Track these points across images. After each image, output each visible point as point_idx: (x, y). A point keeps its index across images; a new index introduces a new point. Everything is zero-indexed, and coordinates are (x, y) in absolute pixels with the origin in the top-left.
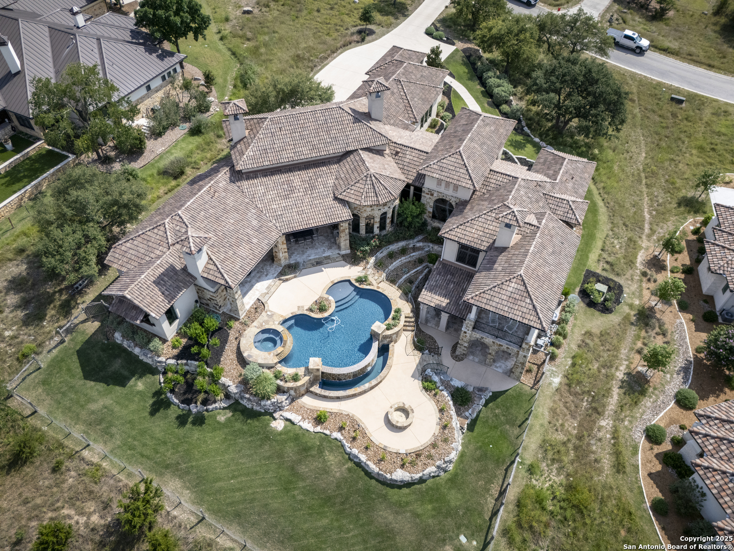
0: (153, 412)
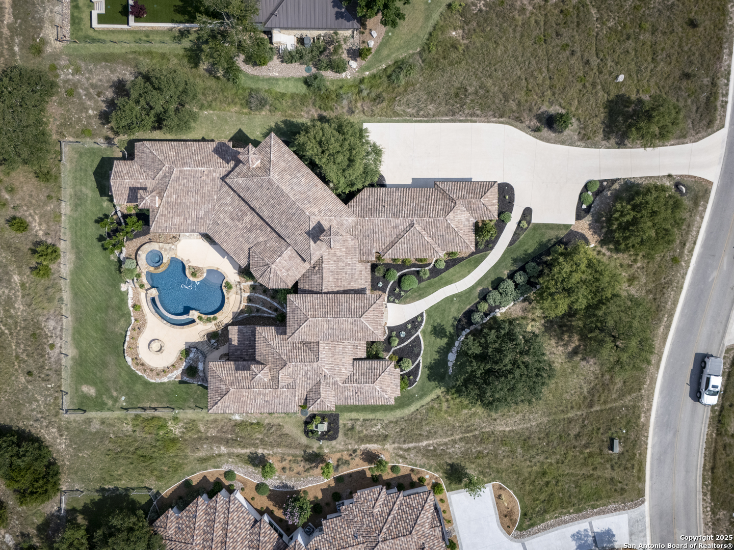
0: (97, 221)
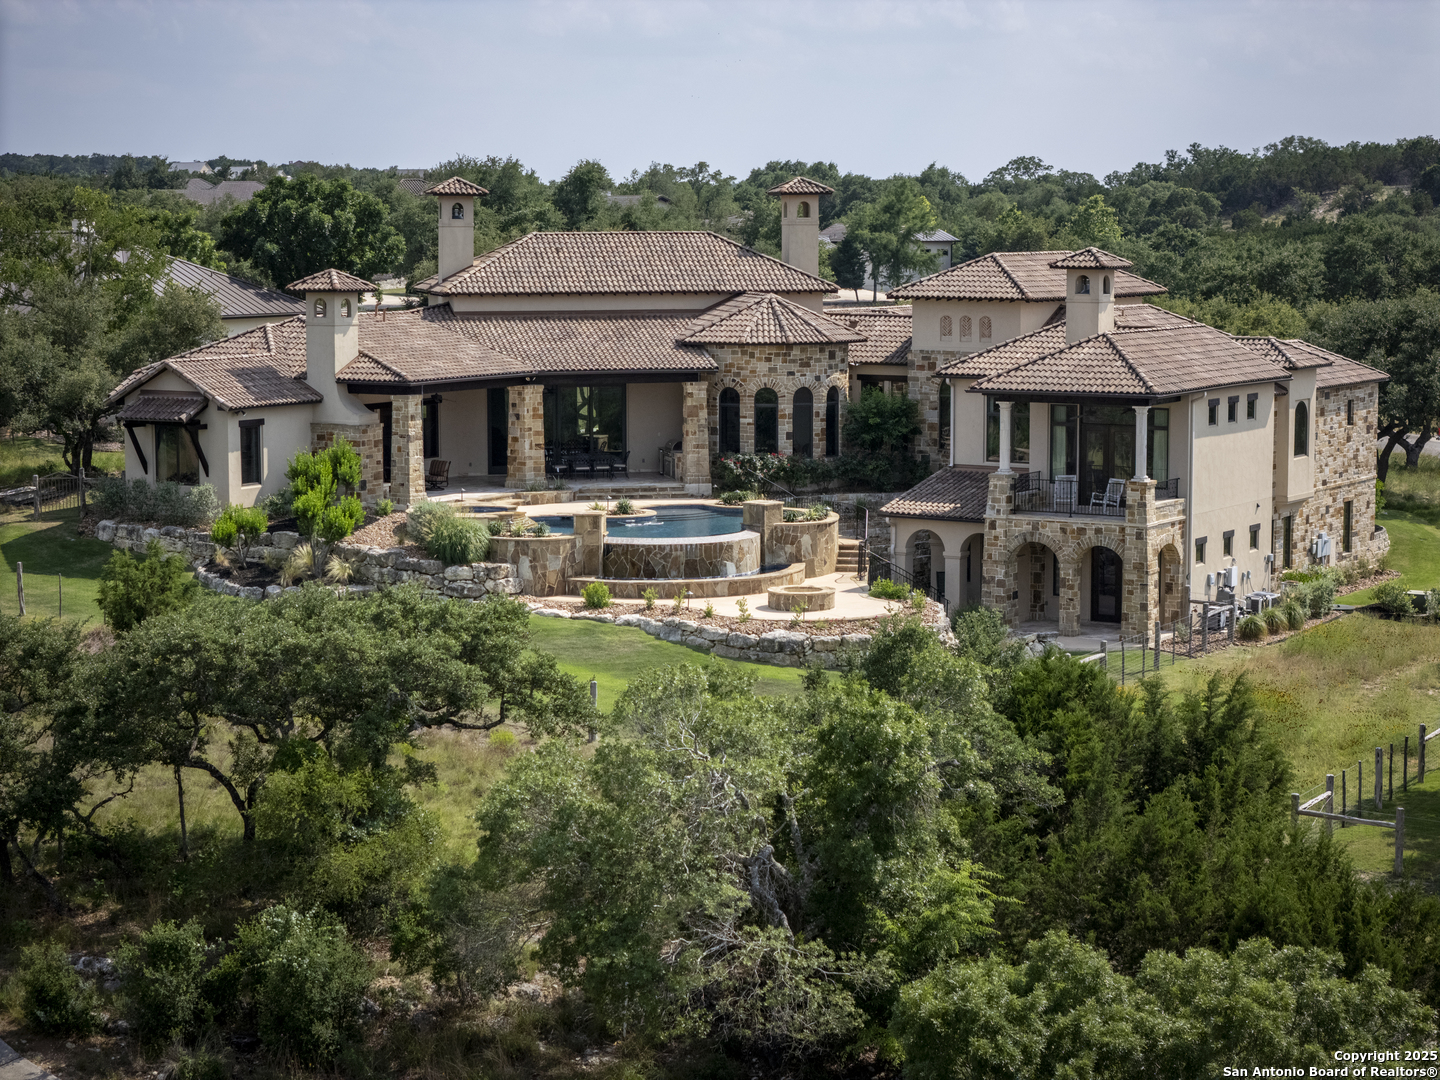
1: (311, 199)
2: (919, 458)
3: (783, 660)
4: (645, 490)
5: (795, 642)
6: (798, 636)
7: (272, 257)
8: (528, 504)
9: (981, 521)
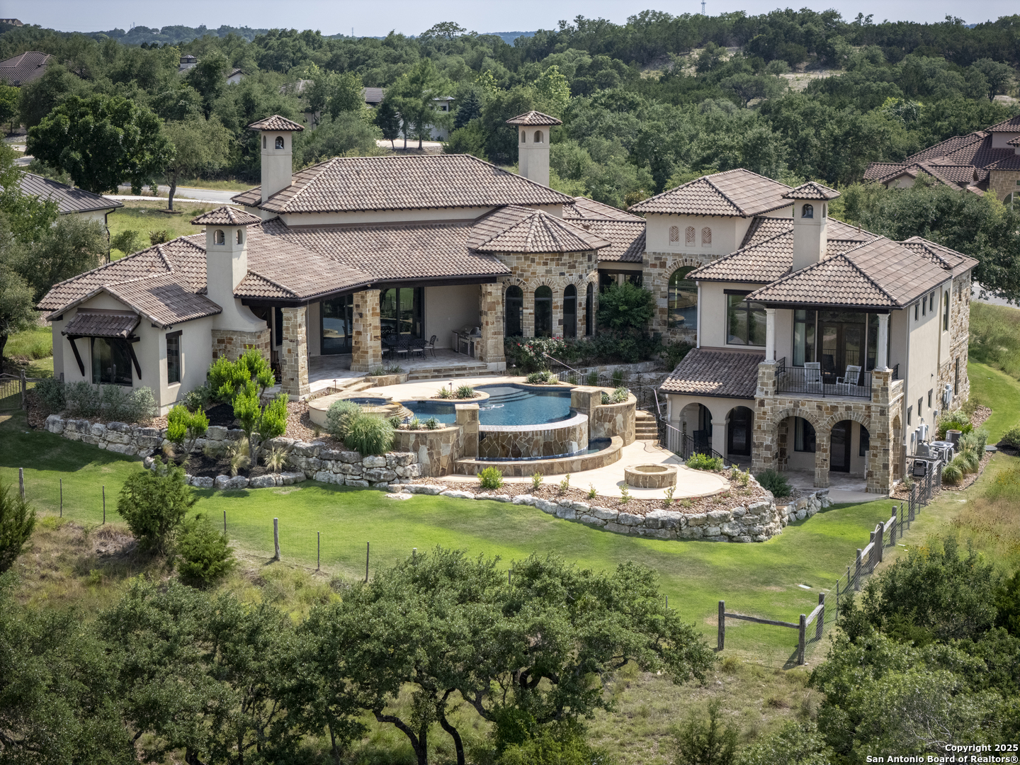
1: (104, 115)
2: (652, 335)
3: (665, 534)
4: (458, 369)
5: (674, 520)
6: (674, 515)
7: (76, 163)
8: (375, 386)
9: (752, 398)
